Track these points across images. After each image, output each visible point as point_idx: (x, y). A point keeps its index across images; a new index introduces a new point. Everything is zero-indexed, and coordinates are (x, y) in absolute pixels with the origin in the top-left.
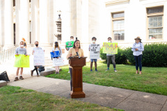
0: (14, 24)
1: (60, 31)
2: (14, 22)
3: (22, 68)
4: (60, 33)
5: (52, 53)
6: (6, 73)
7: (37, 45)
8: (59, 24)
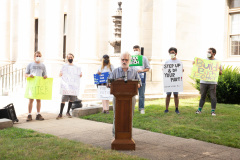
0: (37, 21)
1: (120, 35)
2: (36, 17)
3: (38, 101)
4: (118, 39)
5: (97, 76)
6: (13, 107)
7: (71, 61)
8: (118, 20)
